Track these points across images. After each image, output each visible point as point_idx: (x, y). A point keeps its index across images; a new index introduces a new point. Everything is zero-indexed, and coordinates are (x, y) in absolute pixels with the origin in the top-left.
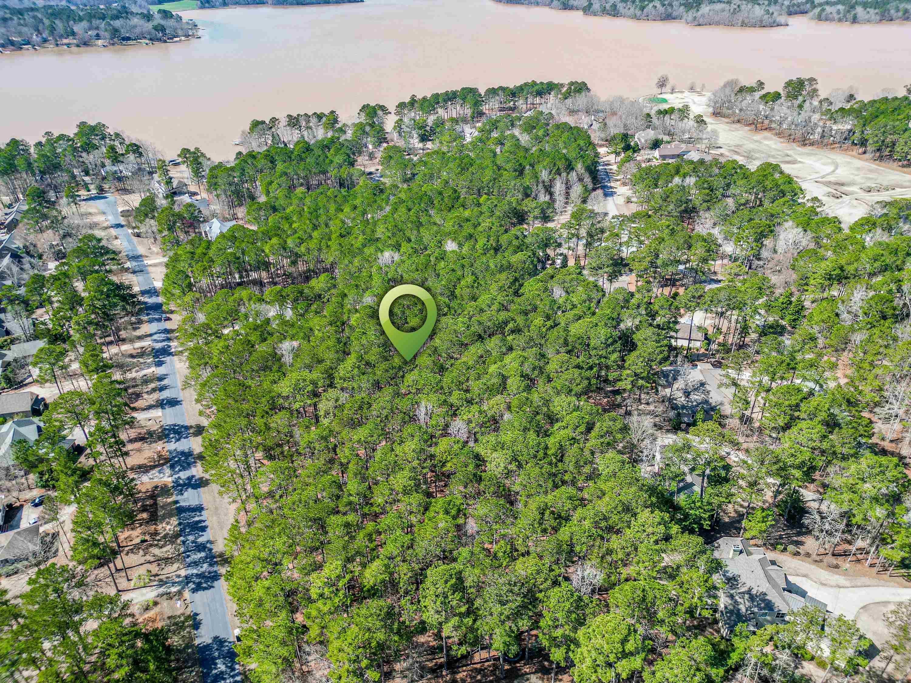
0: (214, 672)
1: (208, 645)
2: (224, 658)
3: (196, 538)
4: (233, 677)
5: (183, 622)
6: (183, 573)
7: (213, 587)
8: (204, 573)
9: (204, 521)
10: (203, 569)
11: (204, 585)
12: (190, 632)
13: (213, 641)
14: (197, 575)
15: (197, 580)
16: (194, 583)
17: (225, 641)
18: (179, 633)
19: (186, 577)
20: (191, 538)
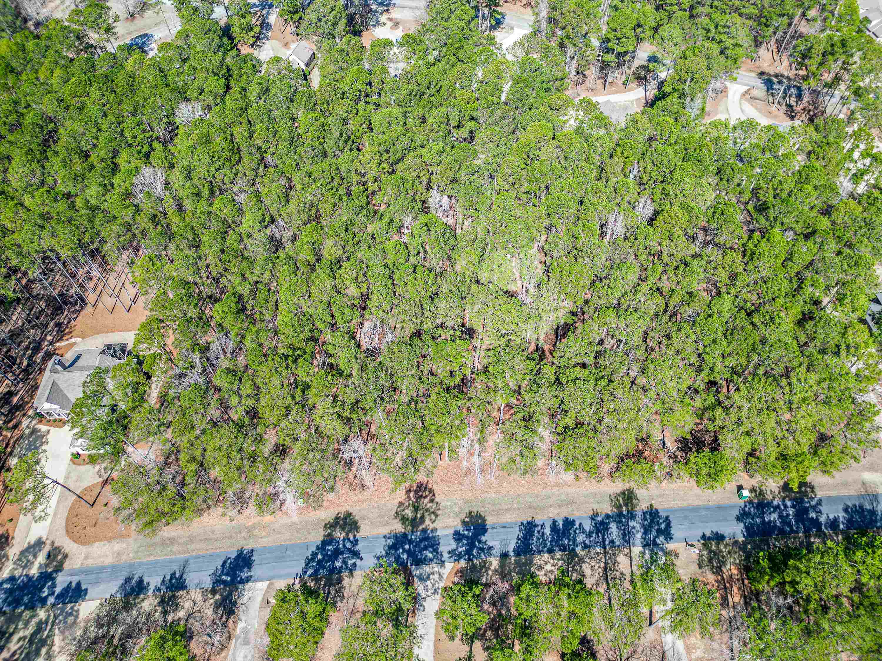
0: (778, 524)
1: (746, 527)
2: (764, 513)
3: (584, 532)
4: (786, 506)
5: (710, 551)
6: (637, 549)
7: (667, 518)
8: (643, 526)
9: (554, 522)
10: (638, 526)
11: (663, 526)
12: (726, 545)
13: (742, 521)
14: (645, 533)
15: (654, 533)
16: (657, 537)
17: (743, 510)
18: (723, 557)
19: (644, 546)
20: (581, 538)
